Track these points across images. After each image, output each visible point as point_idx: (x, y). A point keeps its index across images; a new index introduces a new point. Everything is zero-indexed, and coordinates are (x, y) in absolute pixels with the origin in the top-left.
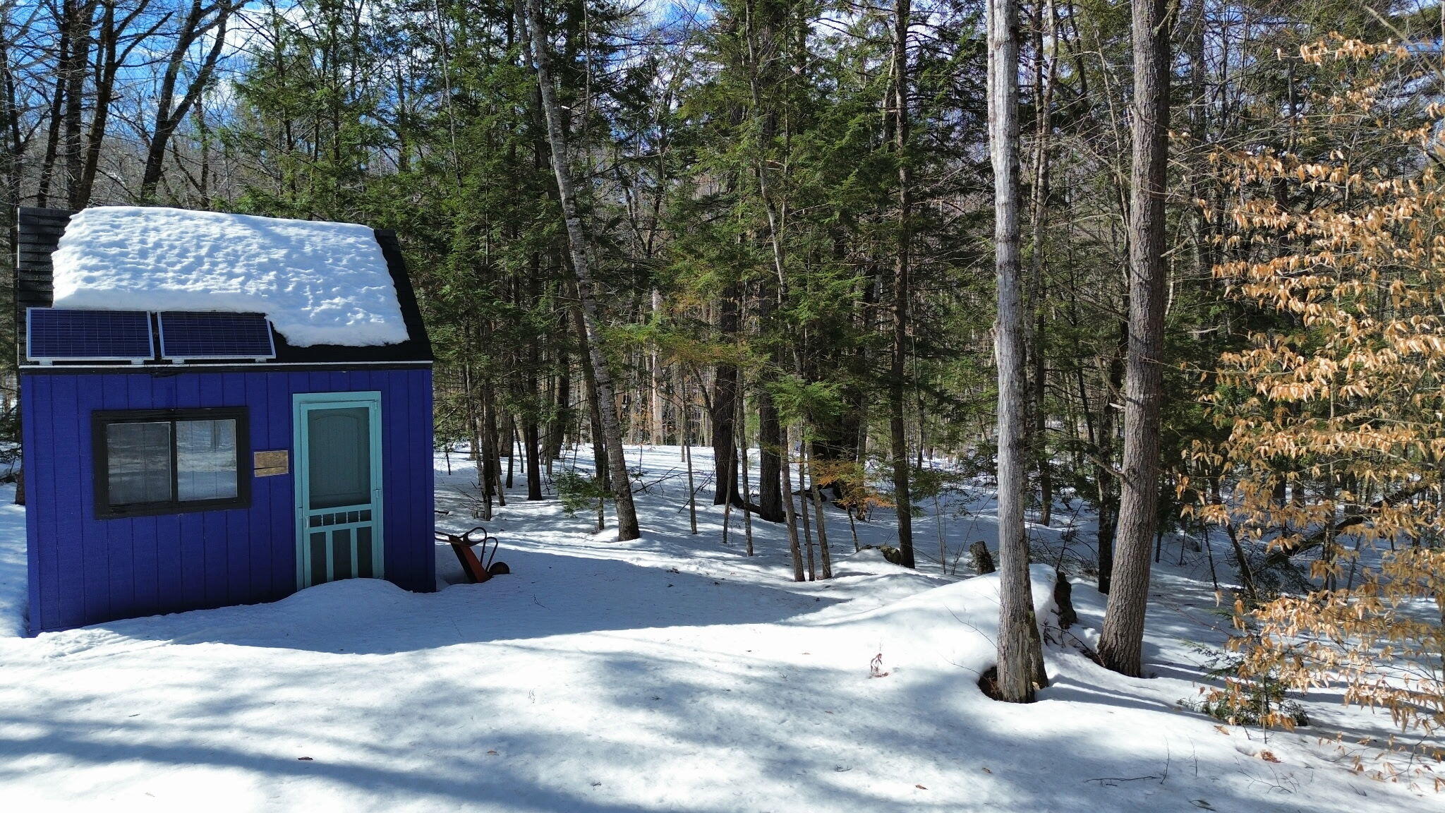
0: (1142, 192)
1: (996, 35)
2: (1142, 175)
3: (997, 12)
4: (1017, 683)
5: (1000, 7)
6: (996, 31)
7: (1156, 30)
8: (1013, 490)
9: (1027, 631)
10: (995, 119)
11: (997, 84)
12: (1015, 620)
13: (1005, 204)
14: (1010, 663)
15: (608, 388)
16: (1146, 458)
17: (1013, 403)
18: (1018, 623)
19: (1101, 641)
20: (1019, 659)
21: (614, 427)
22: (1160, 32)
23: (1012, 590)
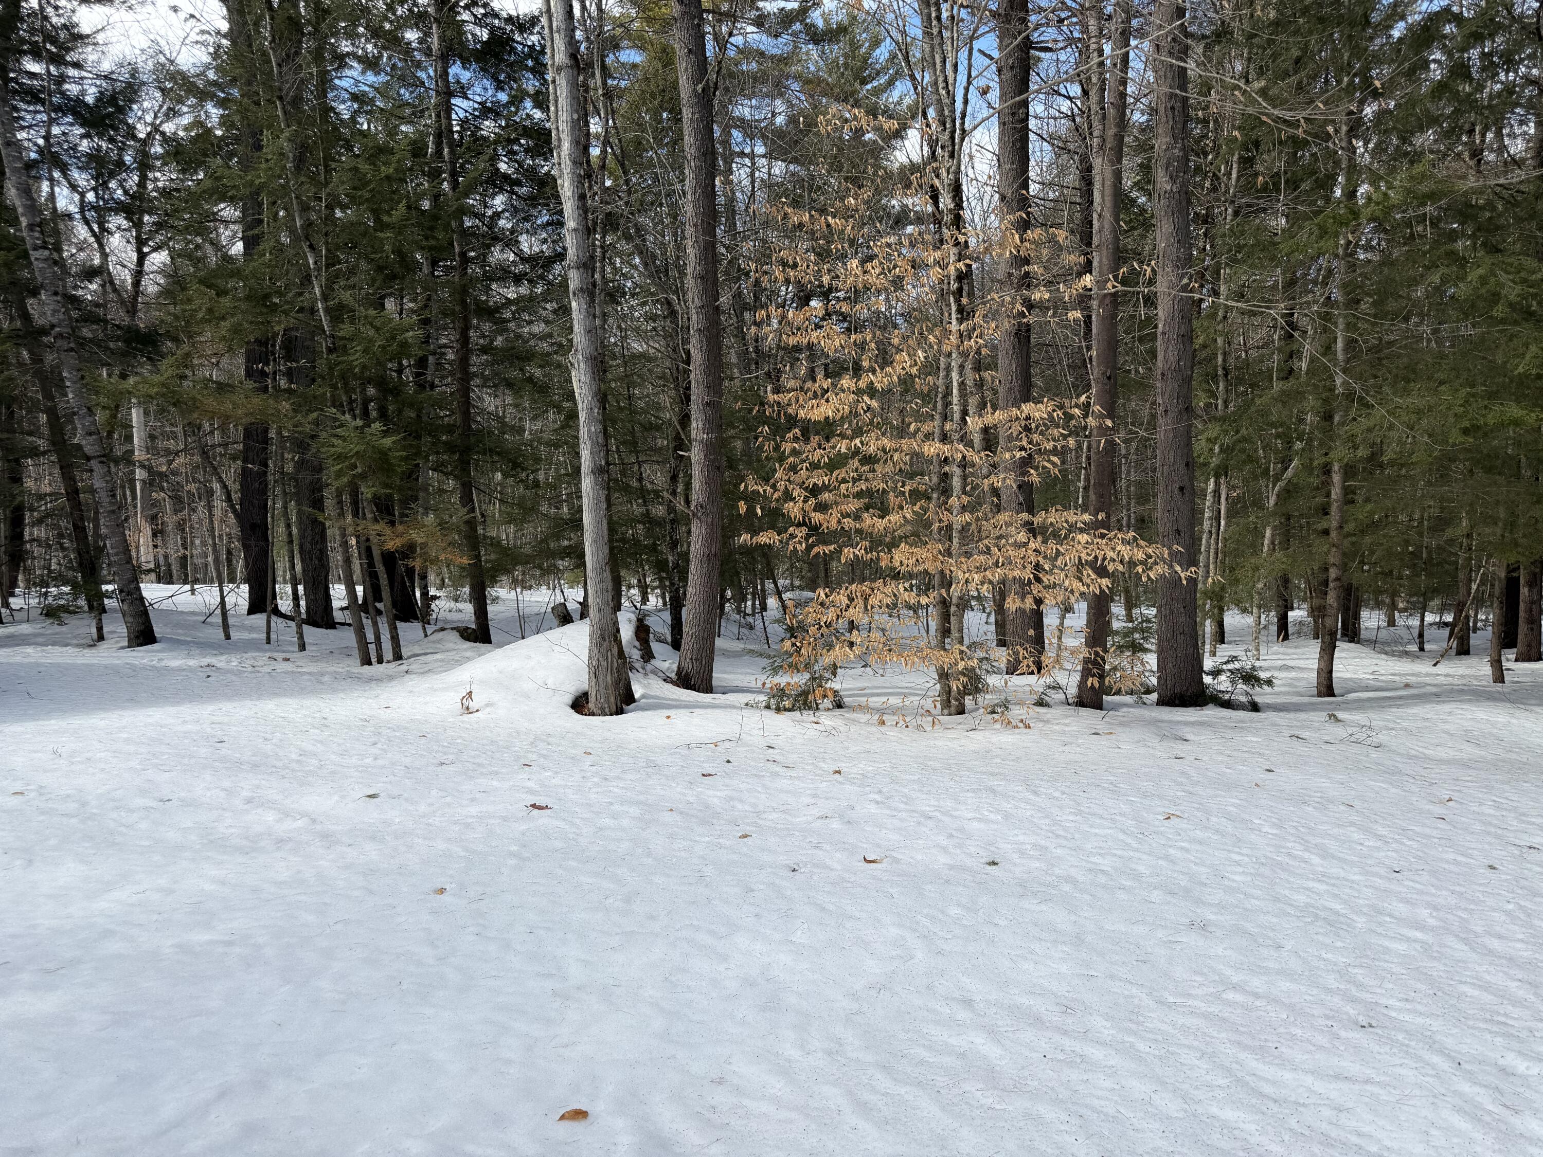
0: (696, 241)
1: (556, 60)
2: (695, 225)
3: (556, 35)
4: (608, 701)
5: (558, 32)
6: (556, 57)
7: (699, 88)
8: (597, 514)
9: (615, 650)
10: (559, 146)
11: (560, 108)
12: (604, 639)
13: (575, 230)
14: (601, 680)
15: (101, 462)
16: (711, 493)
17: (593, 429)
18: (606, 643)
19: (679, 668)
20: (609, 677)
21: (113, 512)
22: (703, 90)
23: (600, 611)
